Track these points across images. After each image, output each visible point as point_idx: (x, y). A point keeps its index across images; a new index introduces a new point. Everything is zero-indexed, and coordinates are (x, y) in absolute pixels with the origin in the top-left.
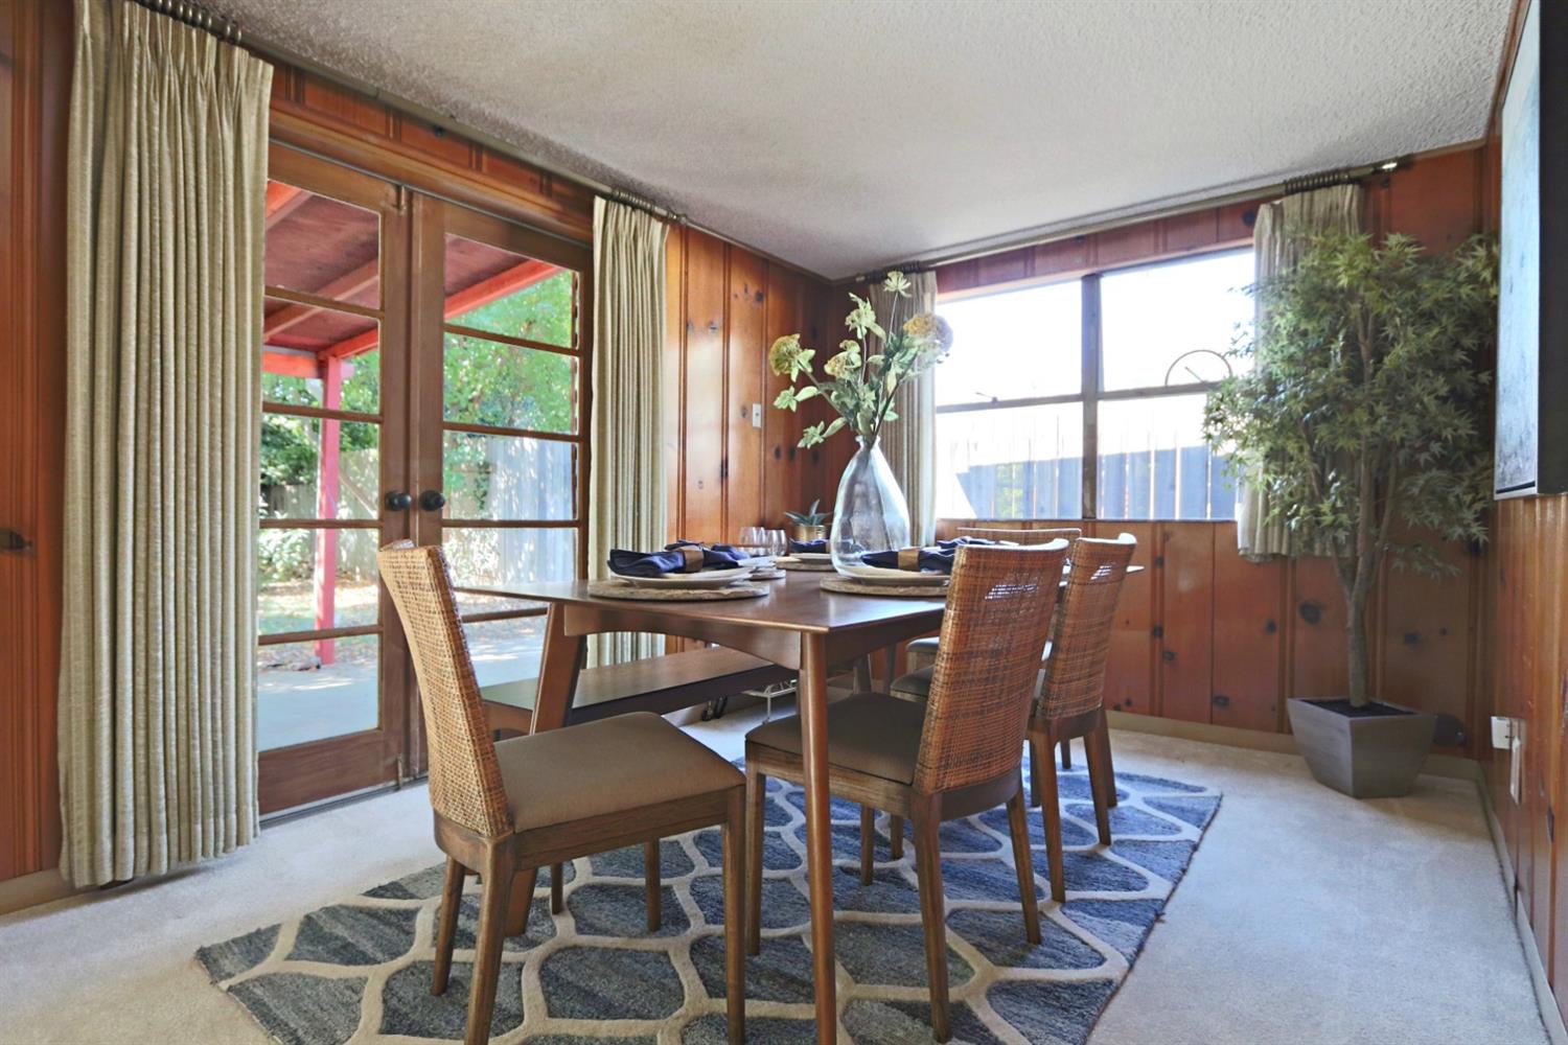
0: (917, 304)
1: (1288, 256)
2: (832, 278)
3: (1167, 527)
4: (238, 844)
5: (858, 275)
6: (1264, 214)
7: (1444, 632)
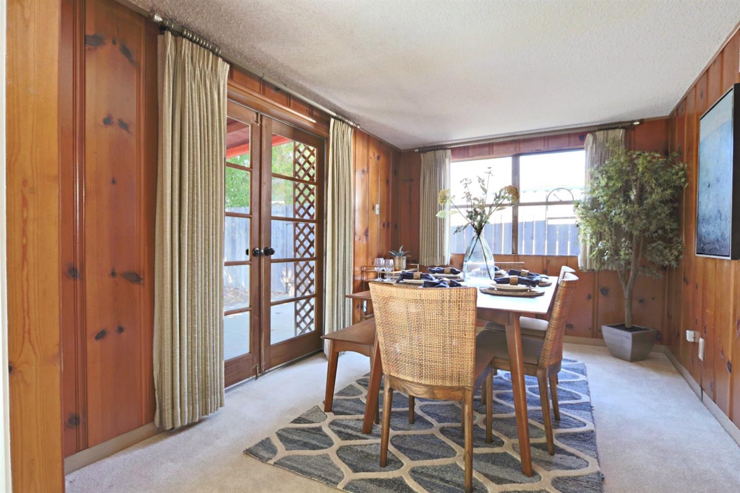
0: (443, 163)
1: (598, 154)
2: (402, 149)
3: (548, 259)
4: (221, 406)
5: (416, 149)
6: (589, 138)
7: (653, 298)
